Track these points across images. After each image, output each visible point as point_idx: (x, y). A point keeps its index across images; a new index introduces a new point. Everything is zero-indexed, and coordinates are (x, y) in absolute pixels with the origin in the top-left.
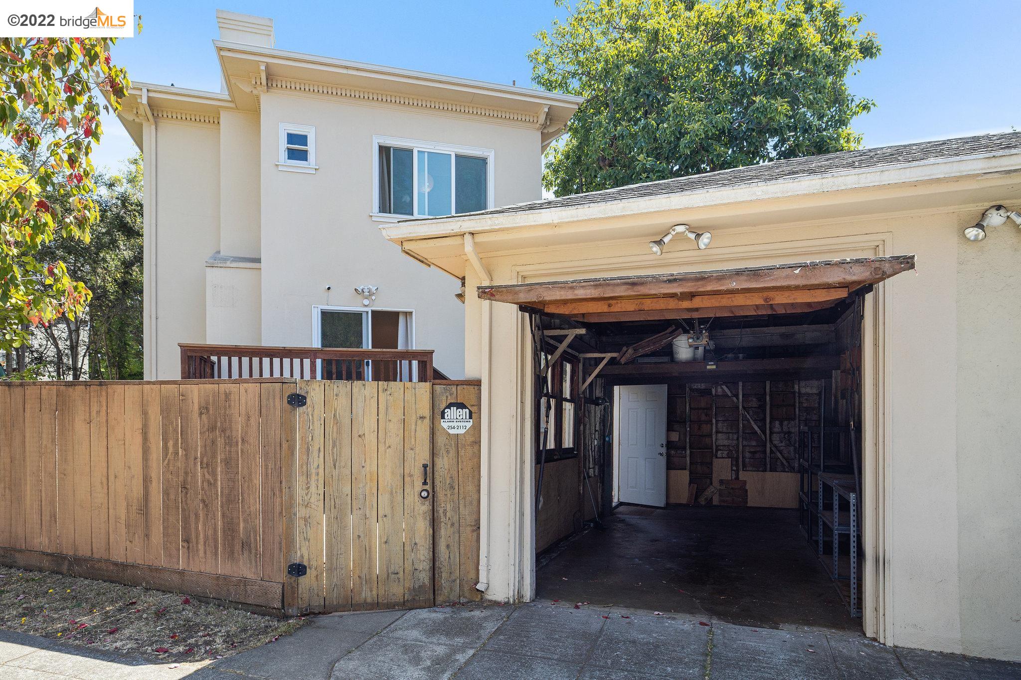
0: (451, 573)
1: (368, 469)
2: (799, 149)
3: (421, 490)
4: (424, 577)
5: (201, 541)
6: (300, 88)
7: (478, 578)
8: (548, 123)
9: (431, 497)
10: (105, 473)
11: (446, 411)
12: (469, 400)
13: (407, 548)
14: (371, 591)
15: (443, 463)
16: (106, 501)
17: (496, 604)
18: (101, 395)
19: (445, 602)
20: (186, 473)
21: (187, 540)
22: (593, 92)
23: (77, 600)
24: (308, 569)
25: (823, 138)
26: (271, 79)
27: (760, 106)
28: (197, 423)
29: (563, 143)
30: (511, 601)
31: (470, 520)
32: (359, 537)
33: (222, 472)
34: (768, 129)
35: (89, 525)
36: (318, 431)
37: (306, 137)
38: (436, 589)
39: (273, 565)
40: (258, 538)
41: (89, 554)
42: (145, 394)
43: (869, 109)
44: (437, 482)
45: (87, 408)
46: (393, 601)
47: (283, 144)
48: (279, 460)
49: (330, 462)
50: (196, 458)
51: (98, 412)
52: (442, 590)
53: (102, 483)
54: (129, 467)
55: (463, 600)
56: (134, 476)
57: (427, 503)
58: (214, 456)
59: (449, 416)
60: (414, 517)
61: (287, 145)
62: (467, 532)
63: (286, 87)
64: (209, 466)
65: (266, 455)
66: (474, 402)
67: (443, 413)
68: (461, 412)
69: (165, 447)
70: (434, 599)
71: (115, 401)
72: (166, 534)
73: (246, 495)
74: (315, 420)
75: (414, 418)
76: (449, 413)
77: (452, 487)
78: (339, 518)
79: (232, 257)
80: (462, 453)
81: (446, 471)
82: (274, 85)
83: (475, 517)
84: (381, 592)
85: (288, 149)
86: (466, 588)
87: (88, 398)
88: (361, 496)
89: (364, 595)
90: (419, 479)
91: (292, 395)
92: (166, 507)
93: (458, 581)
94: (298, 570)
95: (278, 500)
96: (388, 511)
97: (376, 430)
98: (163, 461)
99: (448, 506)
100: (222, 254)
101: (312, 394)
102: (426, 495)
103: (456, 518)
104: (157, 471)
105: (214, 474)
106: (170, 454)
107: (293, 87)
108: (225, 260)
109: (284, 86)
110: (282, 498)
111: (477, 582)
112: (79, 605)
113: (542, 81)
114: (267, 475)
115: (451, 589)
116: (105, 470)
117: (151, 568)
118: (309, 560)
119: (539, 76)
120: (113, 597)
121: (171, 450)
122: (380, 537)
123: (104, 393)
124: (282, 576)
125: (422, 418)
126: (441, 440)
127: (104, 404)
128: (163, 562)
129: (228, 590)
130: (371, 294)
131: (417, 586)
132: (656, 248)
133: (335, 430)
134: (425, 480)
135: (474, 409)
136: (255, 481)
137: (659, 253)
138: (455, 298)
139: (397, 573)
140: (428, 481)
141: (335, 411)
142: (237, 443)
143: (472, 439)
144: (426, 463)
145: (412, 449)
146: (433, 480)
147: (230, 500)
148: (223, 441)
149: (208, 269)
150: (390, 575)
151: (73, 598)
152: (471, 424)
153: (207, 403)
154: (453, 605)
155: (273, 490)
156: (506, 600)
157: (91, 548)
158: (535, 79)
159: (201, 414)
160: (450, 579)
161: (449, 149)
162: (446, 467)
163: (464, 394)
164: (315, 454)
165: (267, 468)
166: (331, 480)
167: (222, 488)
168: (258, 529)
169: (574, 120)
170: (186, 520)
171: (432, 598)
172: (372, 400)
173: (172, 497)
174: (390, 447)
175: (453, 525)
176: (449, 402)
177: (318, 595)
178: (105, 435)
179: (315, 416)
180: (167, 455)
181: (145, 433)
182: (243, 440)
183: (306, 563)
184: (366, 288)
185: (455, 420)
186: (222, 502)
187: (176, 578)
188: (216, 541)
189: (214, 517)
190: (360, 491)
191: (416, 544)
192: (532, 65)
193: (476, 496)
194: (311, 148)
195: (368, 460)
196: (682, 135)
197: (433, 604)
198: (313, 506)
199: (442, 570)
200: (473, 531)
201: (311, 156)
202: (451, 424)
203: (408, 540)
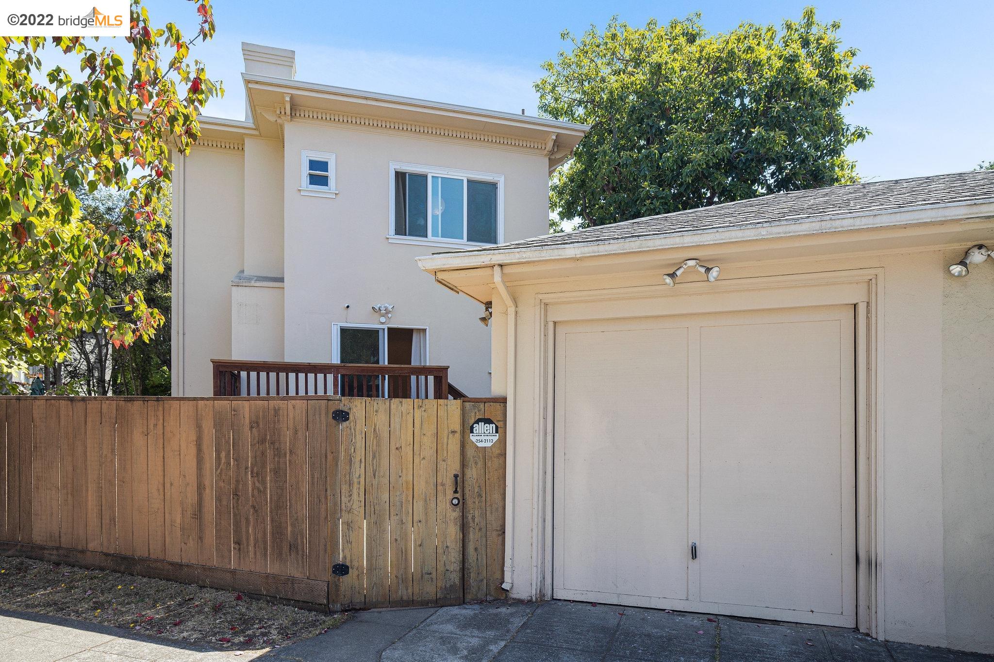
0: (478, 574)
1: (404, 479)
2: (795, 177)
3: (452, 498)
4: (455, 578)
5: (252, 542)
6: (322, 118)
7: (503, 578)
8: (556, 150)
9: (461, 504)
10: (161, 481)
11: (475, 426)
12: (496, 416)
13: (440, 551)
14: (407, 589)
15: (472, 473)
16: (162, 506)
17: (520, 602)
18: (158, 410)
19: (474, 600)
20: (237, 481)
21: (238, 543)
22: (597, 119)
23: (139, 596)
24: (350, 569)
25: (819, 167)
26: (296, 109)
27: (758, 137)
28: (248, 436)
29: (568, 167)
30: (534, 599)
31: (496, 525)
32: (396, 540)
33: (271, 481)
34: (767, 159)
35: (147, 528)
36: (360, 443)
37: (326, 163)
38: (465, 587)
39: (319, 565)
40: (305, 541)
41: (147, 555)
42: (199, 409)
43: (864, 137)
44: (467, 491)
45: (145, 422)
46: (426, 599)
47: (306, 171)
48: (324, 470)
49: (370, 473)
50: (247, 468)
51: (155, 425)
52: (470, 589)
53: (158, 490)
54: (184, 476)
55: (489, 598)
56: (188, 484)
57: (458, 510)
58: (264, 465)
59: (477, 430)
60: (445, 522)
61: (309, 171)
62: (493, 536)
63: (309, 116)
64: (258, 475)
65: (312, 465)
66: (500, 417)
67: (472, 428)
68: (488, 427)
69: (218, 458)
70: (464, 596)
71: (171, 415)
72: (218, 537)
73: (293, 502)
74: (357, 433)
75: (446, 432)
76: (477, 428)
77: (480, 496)
78: (378, 523)
79: (257, 277)
80: (489, 464)
81: (475, 481)
82: (298, 115)
83: (500, 523)
84: (416, 591)
85: (310, 175)
86: (492, 588)
87: (146, 412)
88: (398, 504)
89: (400, 594)
90: (451, 487)
91: (337, 411)
92: (219, 512)
93: (485, 581)
94: (342, 570)
95: (324, 506)
96: (422, 518)
97: (412, 443)
98: (216, 470)
99: (476, 513)
100: (245, 273)
101: (354, 410)
102: (457, 502)
103: (483, 524)
104: (210, 479)
105: (264, 483)
106: (222, 464)
107: (315, 117)
108: (249, 279)
109: (307, 116)
110: (327, 504)
111: (503, 582)
112: (142, 601)
113: (549, 109)
114: (313, 484)
115: (479, 588)
116: (162, 477)
117: (204, 568)
118: (351, 561)
119: (546, 105)
120: (171, 594)
121: (223, 460)
122: (415, 541)
123: (161, 409)
124: (328, 576)
125: (454, 432)
126: (470, 453)
127: (161, 418)
128: (215, 562)
129: (277, 588)
130: (387, 312)
131: (448, 586)
132: (668, 280)
133: (375, 443)
134: (456, 489)
135: (500, 424)
136: (302, 489)
137: (672, 284)
138: (480, 322)
139: (430, 574)
140: (458, 490)
141: (375, 426)
142: (285, 454)
143: (498, 452)
144: (456, 473)
145: (444, 461)
146: (463, 489)
147: (278, 506)
148: (272, 452)
149: (234, 288)
150: (425, 575)
151: (135, 594)
152: (497, 437)
153: (258, 417)
154: (481, 602)
155: (318, 497)
156: (529, 598)
157: (147, 549)
158: (542, 108)
159: (251, 428)
160: (478, 579)
161: (461, 174)
162: (475, 476)
163: (492, 411)
164: (357, 464)
165: (313, 478)
166: (371, 489)
167: (271, 495)
168: (304, 532)
169: (579, 146)
170: (237, 524)
171: (461, 596)
172: (408, 416)
173: (225, 503)
174: (424, 458)
175: (480, 529)
176: (477, 417)
177: (359, 593)
178: (161, 446)
179: (356, 430)
180: (220, 464)
181: (199, 445)
182: (291, 452)
183: (348, 564)
184: (383, 306)
185: (483, 435)
186: (271, 508)
187: (228, 577)
188: (265, 543)
189: (264, 521)
190: (397, 498)
191: (447, 547)
192: (539, 94)
193: (501, 504)
194: (331, 173)
195: (404, 471)
196: (684, 164)
197: (462, 602)
198: (355, 512)
199: (471, 571)
200: (499, 535)
201: (332, 181)
202: (478, 438)
203: (440, 543)
